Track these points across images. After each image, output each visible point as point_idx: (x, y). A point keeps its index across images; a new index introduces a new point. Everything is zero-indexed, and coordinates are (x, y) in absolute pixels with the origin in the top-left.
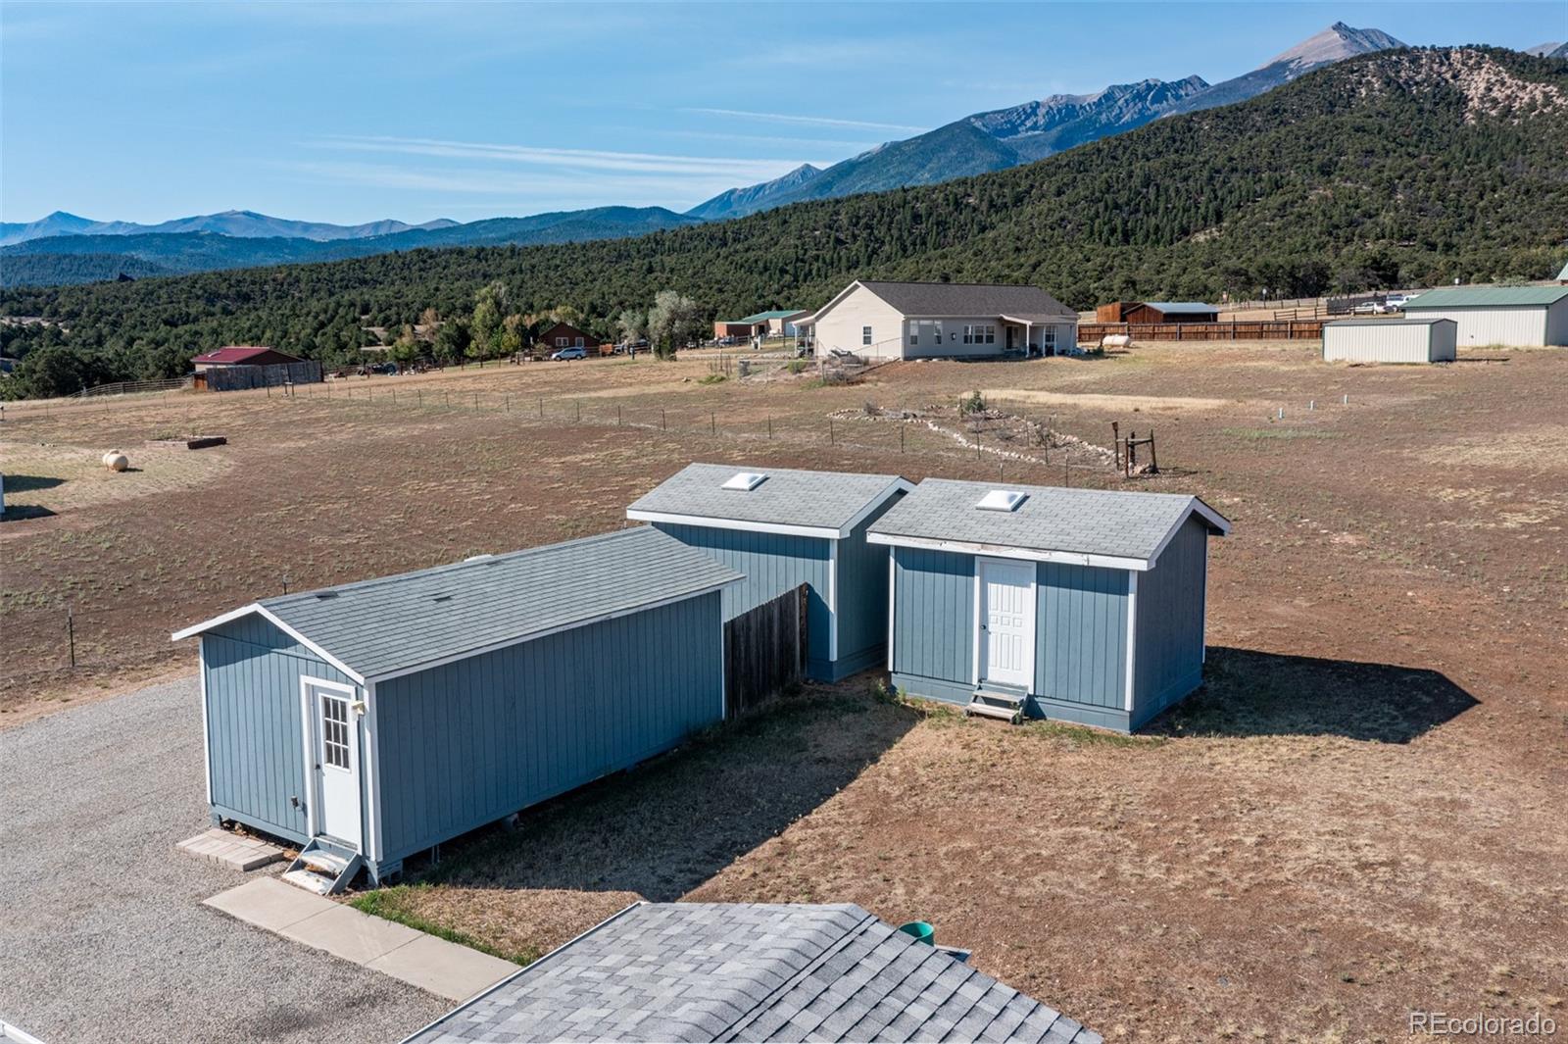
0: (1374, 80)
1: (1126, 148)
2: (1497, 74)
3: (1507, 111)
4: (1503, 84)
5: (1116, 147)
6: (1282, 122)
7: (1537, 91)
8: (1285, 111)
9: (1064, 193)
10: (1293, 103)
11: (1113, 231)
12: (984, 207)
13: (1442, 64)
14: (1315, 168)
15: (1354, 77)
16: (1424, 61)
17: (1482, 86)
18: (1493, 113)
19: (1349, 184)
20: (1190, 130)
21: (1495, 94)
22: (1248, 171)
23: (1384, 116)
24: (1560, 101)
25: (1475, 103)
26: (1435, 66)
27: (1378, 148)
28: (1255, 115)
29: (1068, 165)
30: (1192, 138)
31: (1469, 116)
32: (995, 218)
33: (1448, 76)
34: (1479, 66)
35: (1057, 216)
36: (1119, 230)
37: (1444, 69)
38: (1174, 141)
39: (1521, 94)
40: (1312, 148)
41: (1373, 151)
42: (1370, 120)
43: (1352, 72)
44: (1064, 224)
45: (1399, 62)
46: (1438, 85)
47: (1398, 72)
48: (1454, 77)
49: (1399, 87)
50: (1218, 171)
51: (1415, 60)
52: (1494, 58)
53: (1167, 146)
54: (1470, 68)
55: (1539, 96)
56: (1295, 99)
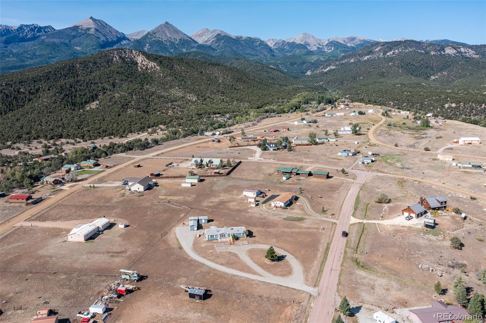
0: (117, 56)
1: (58, 72)
2: (143, 58)
3: (147, 68)
4: (145, 61)
5: (55, 71)
6: (97, 66)
7: (152, 64)
8: (97, 63)
10: (99, 61)
12: (27, 93)
13: (131, 54)
14: (111, 84)
15: (112, 55)
16: (127, 52)
17: (141, 60)
18: (144, 68)
19: (123, 93)
20: (74, 66)
21: (143, 63)
22: (95, 84)
23: (122, 68)
24: (157, 67)
25: (139, 65)
26: (130, 54)
27: (124, 79)
28: (90, 63)
29: (43, 76)
30: (75, 69)
31: (139, 68)
32: (32, 97)
33: (133, 57)
34: (139, 55)
37: (132, 55)
38: (70, 70)
39: (149, 64)
40: (109, 78)
41: (123, 80)
42: (119, 69)
43: (111, 53)
45: (121, 52)
46: (131, 59)
47: (122, 55)
48: (134, 57)
49: (123, 59)
50: (88, 83)
51: (125, 52)
52: (142, 54)
53: (69, 71)
54: (137, 56)
55: (153, 65)
56: (99, 60)
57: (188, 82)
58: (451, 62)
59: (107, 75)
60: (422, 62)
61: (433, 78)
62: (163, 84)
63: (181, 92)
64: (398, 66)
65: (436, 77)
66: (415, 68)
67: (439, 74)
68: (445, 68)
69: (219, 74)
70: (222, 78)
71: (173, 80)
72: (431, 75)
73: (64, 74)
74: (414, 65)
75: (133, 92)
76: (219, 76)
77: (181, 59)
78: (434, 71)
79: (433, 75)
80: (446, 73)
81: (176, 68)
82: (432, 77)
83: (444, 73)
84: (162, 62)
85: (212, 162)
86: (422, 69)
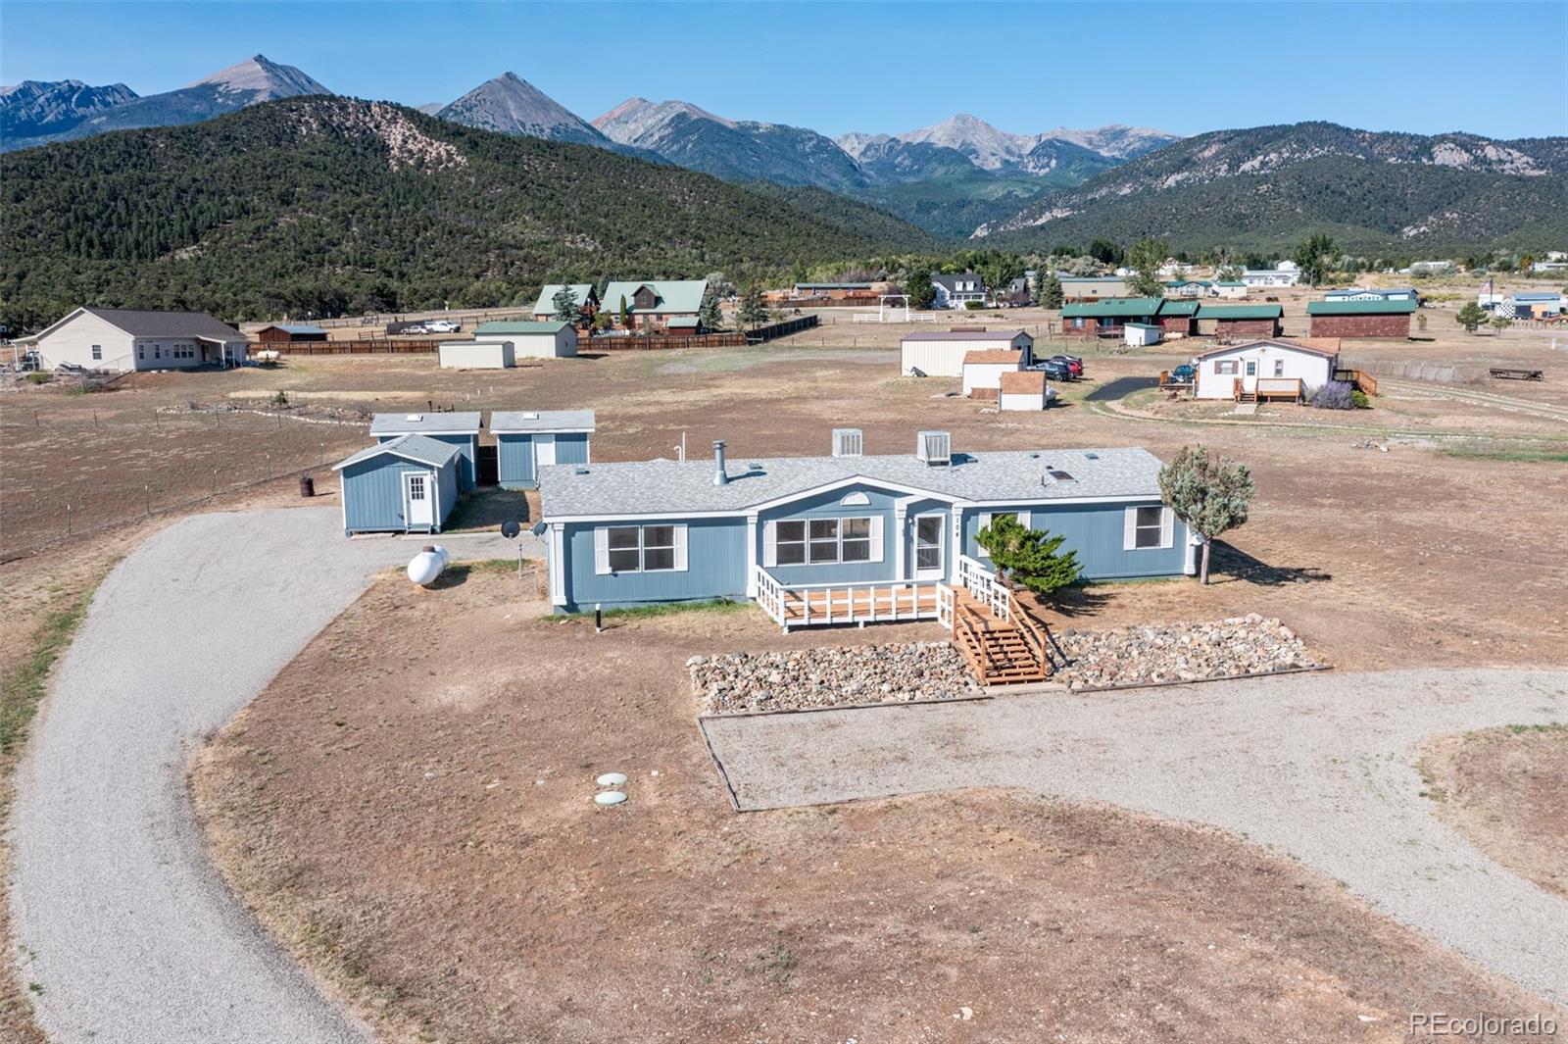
0: (311, 120)
1: (79, 158)
2: (410, 129)
3: (421, 163)
4: (415, 139)
5: (68, 155)
6: (234, 149)
7: (438, 149)
8: (236, 138)
9: (23, 199)
10: (242, 132)
11: (90, 244)
13: (365, 115)
14: (275, 197)
15: (294, 116)
16: (351, 110)
17: (400, 138)
18: (411, 162)
19: (311, 215)
20: (145, 146)
21: (410, 146)
22: (213, 194)
23: (325, 154)
24: (459, 159)
25: (395, 152)
26: (361, 116)
27: (327, 183)
28: (208, 139)
29: (15, 168)
30: (149, 154)
31: (393, 162)
33: (372, 125)
34: (394, 120)
35: (23, 224)
36: (96, 242)
37: (368, 119)
38: (131, 156)
39: (430, 149)
40: (269, 178)
41: (322, 186)
42: (314, 157)
43: (292, 111)
44: (33, 232)
45: (330, 108)
46: (364, 132)
47: (330, 116)
48: (377, 127)
49: (334, 130)
50: (184, 191)
51: (343, 108)
52: (405, 115)
53: (124, 160)
54: (388, 122)
55: (443, 153)
56: (244, 128)
57: (568, 206)
58: (1467, 185)
59: (265, 168)
60: (1367, 184)
61: (1410, 232)
62: (476, 207)
63: (543, 229)
64: (1291, 196)
65: (1422, 229)
66: (1345, 202)
67: (1431, 218)
68: (1446, 201)
69: (682, 194)
70: (694, 207)
71: (514, 196)
72: (1402, 226)
73: (101, 167)
74: (1342, 194)
75: (353, 213)
76: (684, 201)
77: (547, 148)
78: (1409, 213)
79: (1407, 225)
80: (1455, 215)
81: (529, 165)
82: (1406, 230)
83: (1448, 215)
84: (476, 144)
85: (658, 300)
86: (1368, 208)
